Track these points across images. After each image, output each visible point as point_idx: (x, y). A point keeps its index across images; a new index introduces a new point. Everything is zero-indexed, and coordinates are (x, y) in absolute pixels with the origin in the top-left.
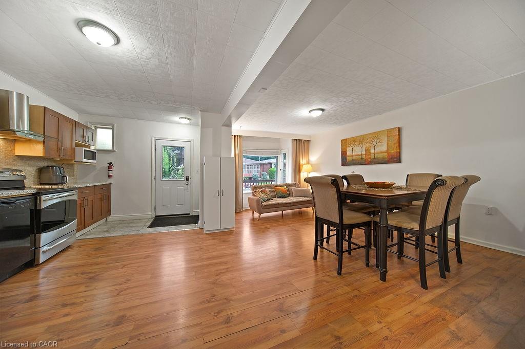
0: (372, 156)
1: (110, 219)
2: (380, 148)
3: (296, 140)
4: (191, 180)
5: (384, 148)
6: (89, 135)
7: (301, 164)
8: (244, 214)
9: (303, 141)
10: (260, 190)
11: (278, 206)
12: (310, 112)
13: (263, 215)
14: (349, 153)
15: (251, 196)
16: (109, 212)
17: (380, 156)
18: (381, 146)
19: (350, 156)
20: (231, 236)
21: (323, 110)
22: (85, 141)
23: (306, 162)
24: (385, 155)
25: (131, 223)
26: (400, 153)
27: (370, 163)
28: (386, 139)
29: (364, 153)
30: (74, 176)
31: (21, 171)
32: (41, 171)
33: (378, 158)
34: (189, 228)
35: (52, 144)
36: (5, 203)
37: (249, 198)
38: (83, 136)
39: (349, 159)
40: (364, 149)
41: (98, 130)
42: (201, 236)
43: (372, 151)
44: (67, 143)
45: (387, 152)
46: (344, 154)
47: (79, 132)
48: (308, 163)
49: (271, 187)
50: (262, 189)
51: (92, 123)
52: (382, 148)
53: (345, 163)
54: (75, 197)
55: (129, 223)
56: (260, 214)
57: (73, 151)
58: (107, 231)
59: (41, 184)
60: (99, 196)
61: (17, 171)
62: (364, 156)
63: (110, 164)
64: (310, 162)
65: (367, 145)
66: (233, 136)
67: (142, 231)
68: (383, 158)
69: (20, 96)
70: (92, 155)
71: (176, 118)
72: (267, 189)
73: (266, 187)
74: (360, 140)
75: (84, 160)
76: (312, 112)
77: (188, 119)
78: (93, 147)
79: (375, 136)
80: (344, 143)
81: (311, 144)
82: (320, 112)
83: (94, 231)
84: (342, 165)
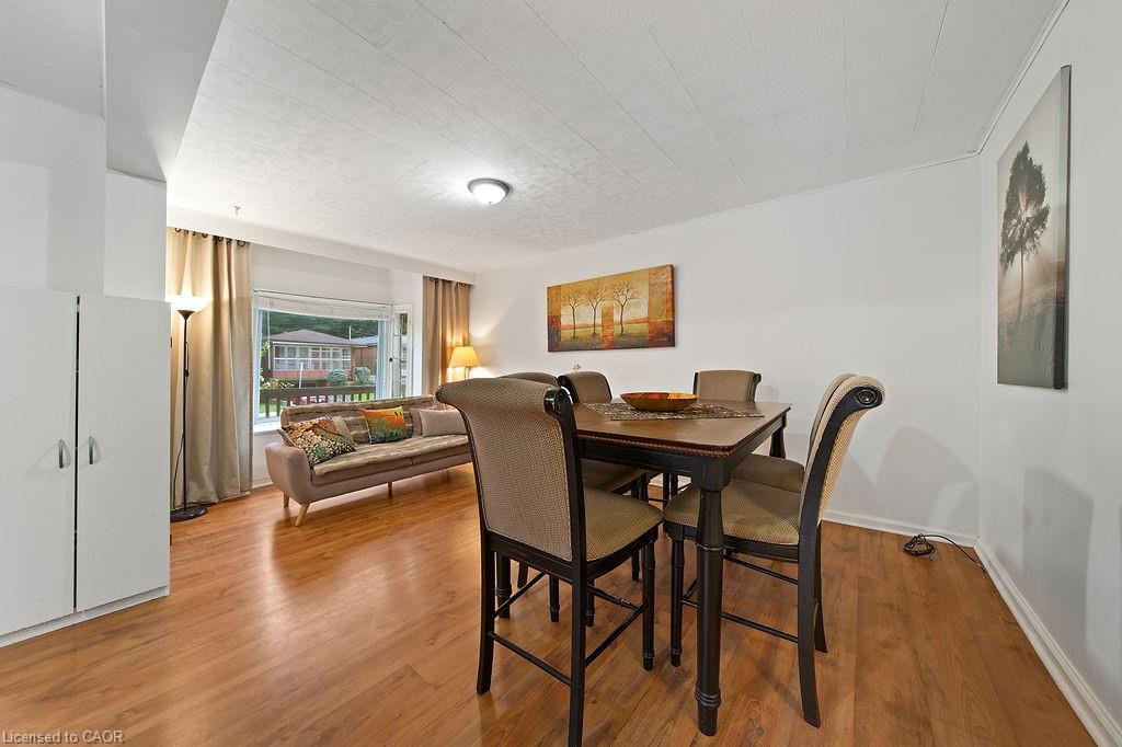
0: (617, 330)
2: (634, 310)
3: (436, 280)
5: (643, 312)
7: (448, 345)
9: (453, 286)
10: (308, 424)
12: (471, 185)
14: (565, 320)
15: (277, 445)
17: (634, 329)
18: (636, 306)
19: (569, 326)
21: (507, 187)
23: (461, 341)
24: (645, 327)
26: (673, 323)
27: (613, 345)
28: (646, 291)
29: (599, 321)
33: (629, 335)
37: (269, 453)
39: (566, 334)
40: (599, 312)
43: (617, 318)
45: (648, 321)
46: (554, 323)
48: (466, 343)
49: (353, 410)
50: (316, 421)
52: (636, 311)
53: (555, 345)
56: (305, 502)
62: (599, 329)
64: (473, 341)
65: (607, 303)
68: (641, 335)
72: (337, 420)
73: (335, 411)
74: (590, 290)
76: (478, 188)
79: (623, 283)
80: (555, 294)
81: (475, 295)
82: (500, 193)
84: (551, 349)
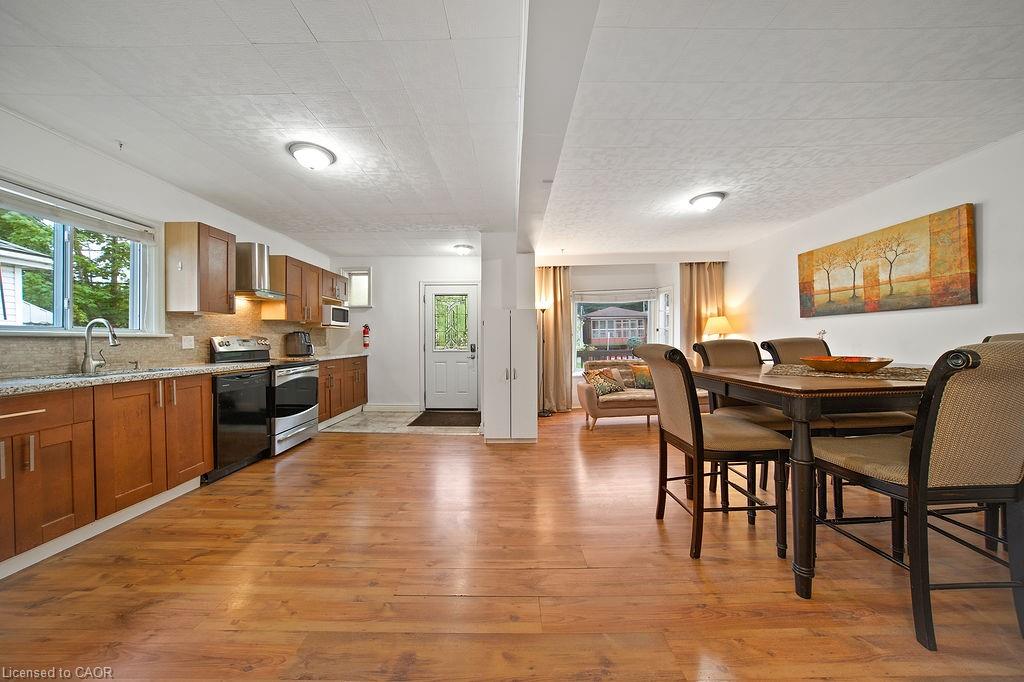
0: (885, 290)
1: (367, 408)
2: (907, 266)
3: (691, 264)
4: (479, 351)
5: (922, 266)
6: (339, 286)
7: (703, 316)
8: (574, 416)
9: (707, 266)
10: (597, 372)
11: (632, 404)
12: (691, 201)
13: (601, 421)
14: (820, 284)
15: (582, 382)
16: (364, 399)
17: (909, 288)
18: (910, 261)
19: (823, 292)
20: (524, 453)
21: (722, 195)
22: (334, 295)
23: (716, 312)
24: (925, 285)
25: (391, 416)
26: (974, 278)
27: (879, 307)
28: (926, 241)
29: (860, 282)
30: (325, 344)
31: (266, 339)
32: (287, 338)
33: (902, 295)
34: (465, 431)
35: (296, 304)
36: (240, 377)
37: (578, 386)
38: (333, 289)
39: (820, 299)
40: (859, 273)
41: (354, 277)
42: (477, 447)
43: (883, 277)
44: (312, 301)
45: (929, 276)
46: (806, 289)
47: (327, 284)
48: (721, 313)
49: (626, 365)
50: (601, 370)
51: (345, 269)
52: (913, 266)
53: (808, 310)
54: (315, 374)
55: (386, 417)
56: (595, 417)
57: (320, 310)
58: (358, 425)
59: (290, 356)
60: (350, 373)
61: (262, 339)
62: (860, 292)
63: (366, 327)
64: (727, 311)
65: (869, 263)
66: (552, 270)
67: (398, 430)
68: (919, 295)
69: (261, 247)
70: (342, 315)
71: (449, 247)
72: (615, 371)
73: (614, 365)
74: (849, 251)
75: (333, 323)
76: (698, 202)
77: (468, 247)
78: (346, 304)
79: (893, 237)
80: (807, 261)
81: (729, 271)
82: (718, 200)
83: (344, 422)
84: (803, 315)
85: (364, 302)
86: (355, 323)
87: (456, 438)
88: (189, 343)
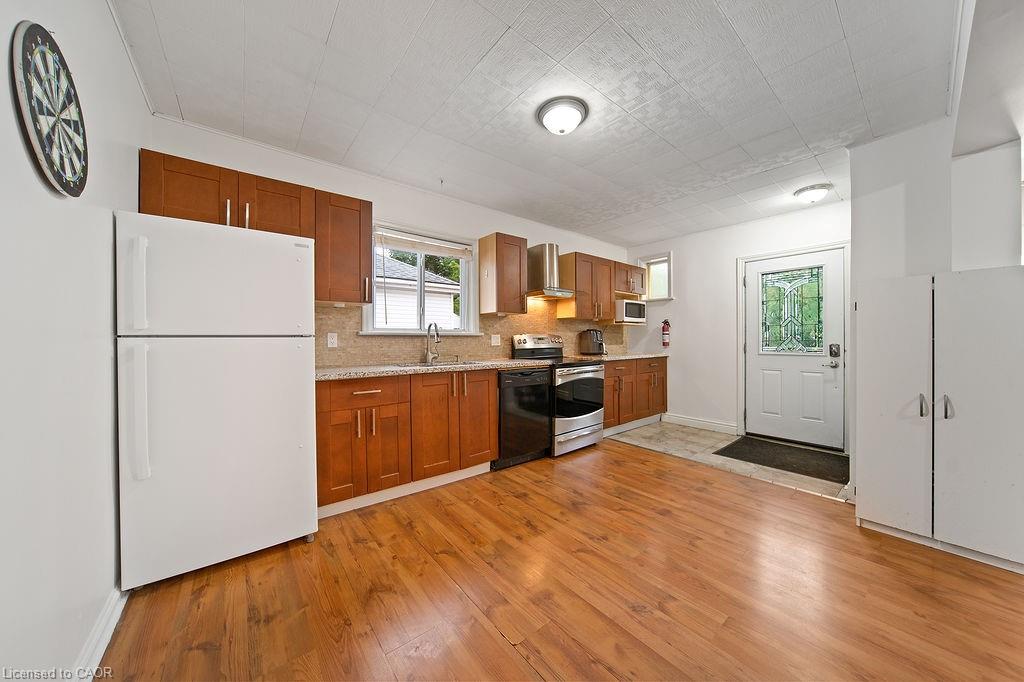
1: (666, 417)
4: (846, 357)
6: (635, 280)
16: (662, 407)
22: (628, 290)
25: (693, 434)
30: (622, 343)
31: (559, 337)
32: (582, 336)
35: (586, 300)
38: (627, 282)
41: (652, 267)
44: (604, 297)
47: (622, 276)
51: (642, 259)
54: (601, 375)
55: (688, 434)
57: (613, 306)
58: (650, 438)
60: (646, 377)
61: (555, 336)
63: (666, 323)
70: (638, 311)
75: (627, 319)
78: (644, 298)
83: (635, 432)
85: (664, 294)
86: (654, 319)
87: (795, 496)
88: (496, 340)
